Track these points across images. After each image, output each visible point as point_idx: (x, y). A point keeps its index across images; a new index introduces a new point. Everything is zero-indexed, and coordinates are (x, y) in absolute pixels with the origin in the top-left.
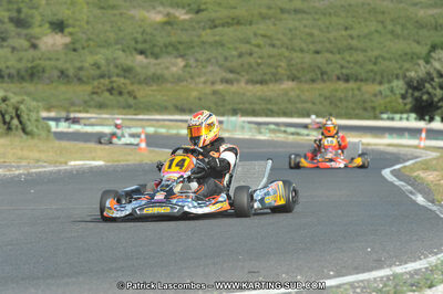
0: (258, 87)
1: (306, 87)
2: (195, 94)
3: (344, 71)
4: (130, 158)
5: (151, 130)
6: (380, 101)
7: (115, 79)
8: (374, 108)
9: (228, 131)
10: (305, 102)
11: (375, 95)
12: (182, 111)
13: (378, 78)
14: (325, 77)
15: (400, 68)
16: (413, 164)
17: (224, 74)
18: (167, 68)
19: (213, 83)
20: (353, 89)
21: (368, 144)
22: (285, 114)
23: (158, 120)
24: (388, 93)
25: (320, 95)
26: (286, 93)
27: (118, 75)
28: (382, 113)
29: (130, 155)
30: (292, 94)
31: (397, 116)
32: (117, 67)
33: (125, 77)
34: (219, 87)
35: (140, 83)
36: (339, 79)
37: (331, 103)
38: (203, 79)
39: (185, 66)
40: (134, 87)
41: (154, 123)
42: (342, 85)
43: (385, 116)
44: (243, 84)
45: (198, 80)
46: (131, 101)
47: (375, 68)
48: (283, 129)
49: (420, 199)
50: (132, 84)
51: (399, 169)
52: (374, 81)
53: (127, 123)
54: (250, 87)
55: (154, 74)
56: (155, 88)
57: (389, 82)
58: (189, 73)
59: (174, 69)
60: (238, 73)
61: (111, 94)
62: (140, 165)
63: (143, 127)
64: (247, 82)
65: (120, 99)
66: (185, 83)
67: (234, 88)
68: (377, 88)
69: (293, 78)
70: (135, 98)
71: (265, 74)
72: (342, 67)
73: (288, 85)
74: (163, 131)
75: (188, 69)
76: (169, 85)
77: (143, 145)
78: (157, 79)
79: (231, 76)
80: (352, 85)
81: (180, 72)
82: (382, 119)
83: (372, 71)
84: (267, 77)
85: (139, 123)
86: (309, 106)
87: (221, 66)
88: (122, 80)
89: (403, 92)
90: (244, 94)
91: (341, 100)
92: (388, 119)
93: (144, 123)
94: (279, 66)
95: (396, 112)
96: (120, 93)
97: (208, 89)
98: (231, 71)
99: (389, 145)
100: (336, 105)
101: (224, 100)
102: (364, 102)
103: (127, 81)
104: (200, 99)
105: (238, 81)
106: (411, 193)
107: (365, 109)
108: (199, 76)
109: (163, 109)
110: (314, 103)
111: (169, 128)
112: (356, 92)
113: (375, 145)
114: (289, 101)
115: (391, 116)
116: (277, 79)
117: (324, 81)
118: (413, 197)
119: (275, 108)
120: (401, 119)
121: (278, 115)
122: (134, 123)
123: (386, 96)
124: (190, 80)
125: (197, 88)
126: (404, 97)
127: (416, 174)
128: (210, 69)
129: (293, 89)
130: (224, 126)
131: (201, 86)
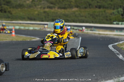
0: (63, 10)
1: (83, 10)
2: (36, 12)
3: (99, 4)
4: (8, 39)
5: (17, 27)
6: (113, 17)
7: (3, 6)
8: (110, 20)
9: (50, 28)
10: (82, 16)
11: (111, 14)
12: (31, 19)
13: (113, 7)
14: (91, 6)
15: (122, 3)
16: (123, 43)
17: (49, 5)
18: (25, 2)
19: (44, 8)
20: (102, 12)
21: (107, 34)
22: (74, 22)
23: (20, 23)
24: (117, 13)
25: (89, 14)
26: (74, 12)
27: (4, 4)
28: (114, 21)
29: (8, 37)
30: (77, 13)
31: (120, 23)
32: (4, 1)
33: (7, 5)
34: (47, 10)
35: (13, 7)
36: (96, 7)
37: (93, 17)
38: (40, 6)
39: (32, 1)
40: (11, 10)
41: (19, 24)
42: (98, 10)
43: (115, 23)
44: (56, 9)
45: (38, 7)
46: (10, 15)
47: (111, 3)
48: (73, 27)
49: (121, 57)
50: (10, 8)
51: (116, 45)
52: (111, 8)
53: (7, 24)
54: (59, 10)
55: (19, 4)
56: (19, 10)
57: (117, 8)
58: (34, 4)
59: (28, 2)
60: (54, 4)
61: (1, 12)
62: (12, 42)
63: (14, 26)
64: (59, 8)
65: (5, 14)
66: (32, 8)
67: (53, 10)
68: (112, 11)
69: (77, 7)
70: (11, 14)
71: (66, 5)
72: (98, 2)
73: (75, 9)
74: (22, 28)
75: (33, 2)
76: (26, 9)
77: (14, 33)
78: (21, 6)
79: (52, 5)
80: (101, 10)
81: (30, 3)
82: (114, 24)
83: (110, 4)
84: (66, 6)
85: (13, 24)
86: (83, 18)
87: (47, 1)
88: (6, 6)
89: (122, 13)
90: (57, 13)
91: (97, 16)
92: (117, 24)
93: (15, 24)
94: (72, 2)
95: (120, 21)
96: (5, 12)
97: (42, 11)
98: (52, 3)
99: (115, 35)
100: (95, 18)
101: (48, 15)
102: (107, 17)
103: (8, 7)
104: (38, 15)
105: (54, 8)
106: (118, 54)
107: (107, 20)
108: (38, 5)
109: (23, 19)
110: (86, 17)
111: (25, 26)
112: (103, 13)
113: (110, 35)
114: (76, 16)
115: (117, 23)
116: (71, 7)
117: (90, 8)
118: (118, 56)
119: (69, 19)
120: (122, 24)
121: (71, 22)
122: (10, 24)
123: (116, 15)
124: (34, 7)
125: (37, 10)
126: (122, 15)
127: (122, 47)
128: (43, 2)
129: (77, 11)
130: (49, 26)
131: (39, 9)
